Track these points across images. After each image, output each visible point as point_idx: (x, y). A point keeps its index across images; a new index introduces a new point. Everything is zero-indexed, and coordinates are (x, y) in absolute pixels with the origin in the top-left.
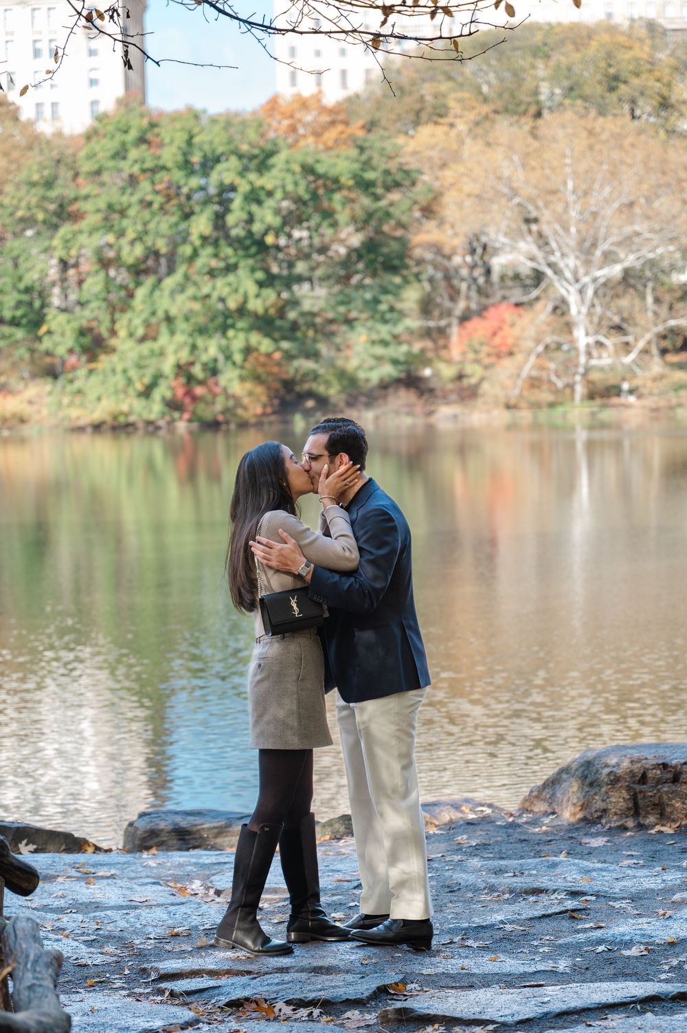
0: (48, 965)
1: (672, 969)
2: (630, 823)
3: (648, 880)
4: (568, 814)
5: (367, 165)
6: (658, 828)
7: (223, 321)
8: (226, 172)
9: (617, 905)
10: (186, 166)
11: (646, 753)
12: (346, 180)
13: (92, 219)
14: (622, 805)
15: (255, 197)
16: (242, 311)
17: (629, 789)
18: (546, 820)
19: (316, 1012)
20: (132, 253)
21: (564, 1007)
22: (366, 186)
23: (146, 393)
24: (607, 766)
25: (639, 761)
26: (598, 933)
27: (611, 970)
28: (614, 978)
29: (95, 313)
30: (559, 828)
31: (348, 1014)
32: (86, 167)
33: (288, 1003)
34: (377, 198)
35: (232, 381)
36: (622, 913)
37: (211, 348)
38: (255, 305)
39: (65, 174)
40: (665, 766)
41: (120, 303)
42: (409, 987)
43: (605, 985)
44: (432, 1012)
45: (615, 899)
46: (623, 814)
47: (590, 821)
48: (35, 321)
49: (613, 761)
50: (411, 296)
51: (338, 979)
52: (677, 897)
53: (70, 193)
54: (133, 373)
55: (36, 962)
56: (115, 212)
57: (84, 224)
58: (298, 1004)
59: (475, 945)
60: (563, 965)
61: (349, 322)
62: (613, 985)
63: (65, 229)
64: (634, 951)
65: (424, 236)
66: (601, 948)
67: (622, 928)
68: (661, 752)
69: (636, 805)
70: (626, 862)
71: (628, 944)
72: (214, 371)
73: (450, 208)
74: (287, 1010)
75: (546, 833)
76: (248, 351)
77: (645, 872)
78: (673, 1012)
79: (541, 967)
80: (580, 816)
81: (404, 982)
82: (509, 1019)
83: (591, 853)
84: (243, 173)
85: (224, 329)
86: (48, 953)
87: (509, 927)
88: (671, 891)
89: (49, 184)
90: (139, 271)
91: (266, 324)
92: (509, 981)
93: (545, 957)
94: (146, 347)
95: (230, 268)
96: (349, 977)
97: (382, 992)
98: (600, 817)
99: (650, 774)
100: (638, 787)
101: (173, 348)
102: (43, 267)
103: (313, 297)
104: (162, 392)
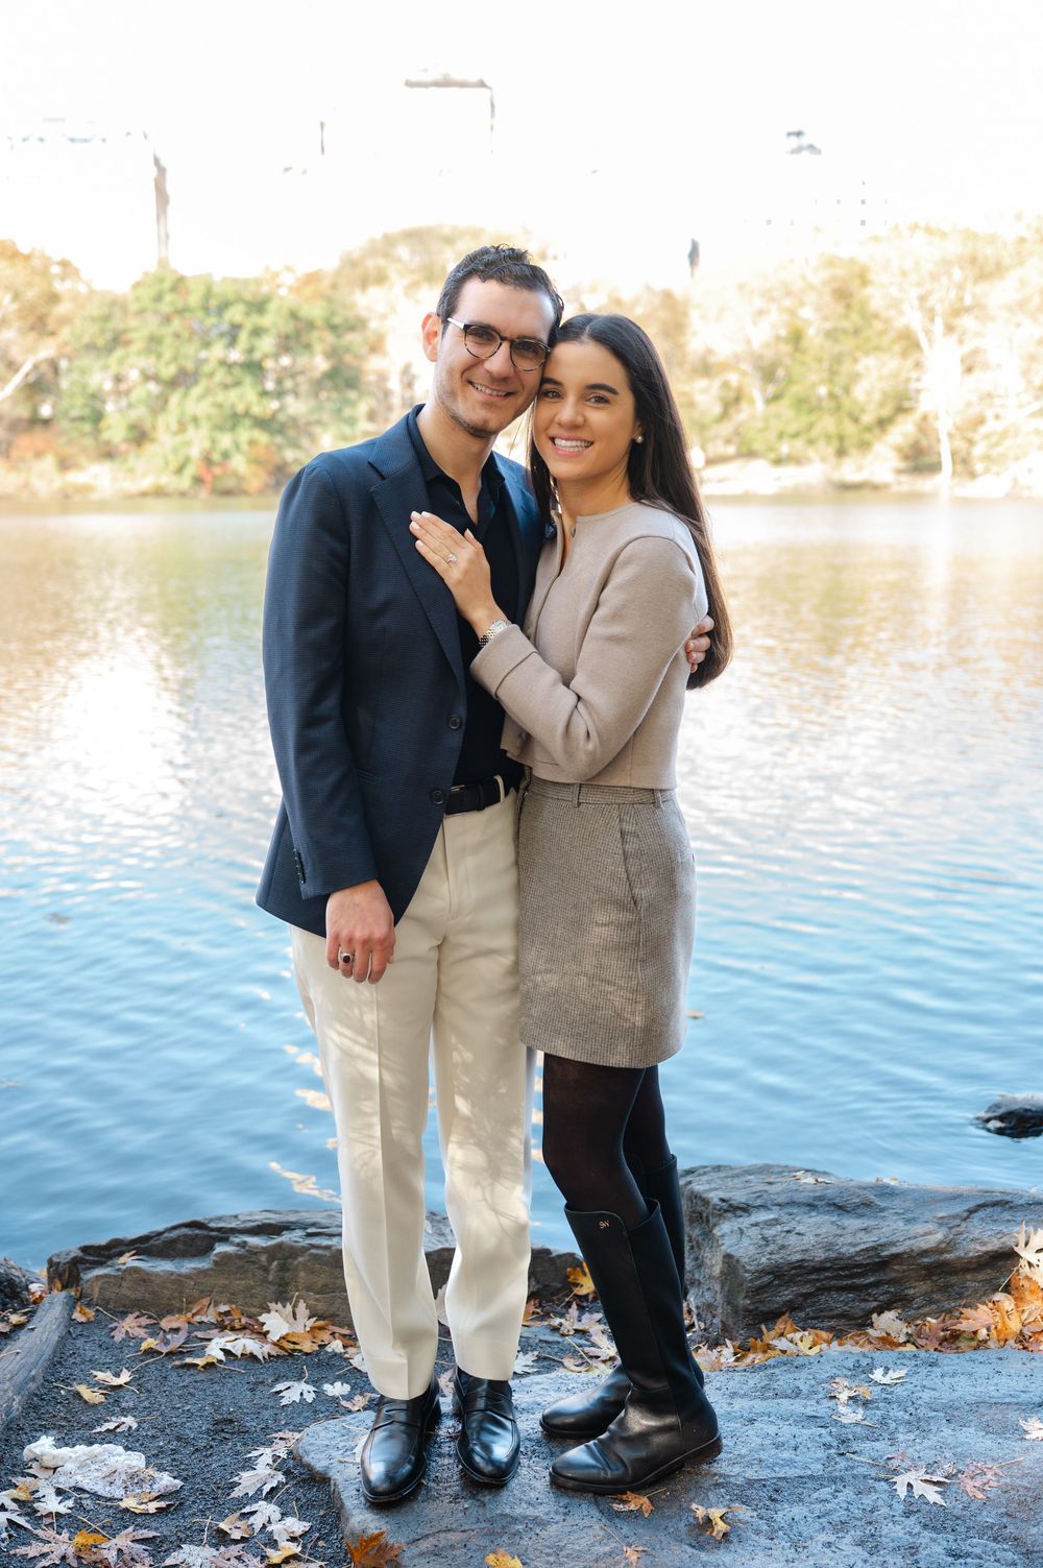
5: (333, 313)
7: (234, 420)
8: (236, 314)
10: (206, 309)
12: (319, 323)
13: (137, 346)
15: (257, 332)
16: (247, 414)
20: (169, 371)
22: (333, 328)
23: (180, 470)
29: (139, 413)
32: (133, 307)
34: (339, 336)
35: (239, 463)
37: (225, 440)
38: (256, 410)
39: (118, 313)
41: (159, 405)
48: (97, 417)
50: (363, 407)
53: (121, 326)
54: (171, 457)
56: (155, 341)
57: (134, 348)
61: (319, 422)
63: (119, 353)
65: (374, 364)
72: (226, 455)
73: (390, 345)
76: (252, 443)
84: (248, 314)
85: (233, 428)
89: (107, 318)
90: (172, 383)
91: (263, 423)
94: (180, 438)
95: (238, 384)
101: (198, 442)
102: (101, 380)
103: (296, 407)
104: (190, 471)
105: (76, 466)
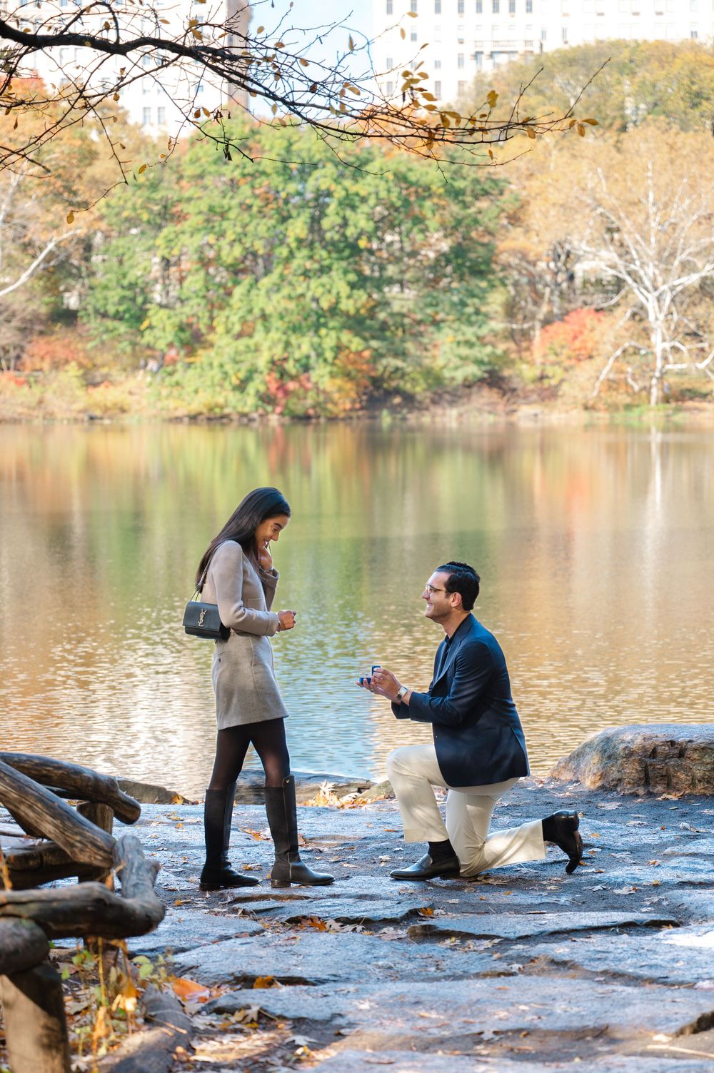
0: (148, 871)
1: (652, 904)
2: (641, 791)
3: (648, 837)
4: (589, 783)
5: (457, 174)
6: (665, 796)
7: (317, 320)
8: (322, 179)
9: (618, 856)
10: (285, 171)
11: (656, 732)
12: (437, 188)
13: (194, 221)
14: (635, 775)
15: (349, 203)
16: (334, 310)
17: (641, 762)
18: (571, 787)
19: (359, 928)
20: (232, 254)
21: (557, 928)
22: (456, 194)
23: (241, 387)
24: (623, 742)
25: (651, 738)
26: (598, 876)
27: (603, 904)
28: (605, 909)
29: (194, 309)
30: (581, 794)
31: (385, 930)
32: (190, 171)
33: (337, 920)
34: (466, 206)
35: (321, 376)
36: (621, 863)
37: (304, 345)
38: (347, 305)
39: (169, 176)
40: (672, 743)
41: (218, 301)
42: (436, 911)
43: (593, 914)
44: (451, 928)
45: (617, 851)
46: (636, 783)
47: (607, 789)
48: (138, 317)
49: (628, 737)
50: (496, 301)
51: (378, 904)
52: (668, 850)
53: (173, 195)
54: (229, 368)
55: (139, 868)
56: (215, 215)
57: (186, 225)
58: (345, 921)
59: (495, 883)
60: (563, 900)
61: (436, 323)
62: (600, 914)
63: (168, 230)
64: (624, 891)
65: (510, 243)
66: (598, 887)
67: (617, 873)
68: (670, 731)
69: (647, 775)
70: (632, 823)
71: (620, 885)
72: (306, 367)
73: (535, 216)
74: (337, 926)
75: (569, 798)
76: (339, 348)
77: (647, 831)
78: (644, 934)
79: (545, 900)
80: (599, 784)
81: (432, 907)
82: (512, 936)
83: (602, 815)
84: (339, 179)
85: (317, 327)
86: (148, 862)
87: (524, 870)
88: (665, 846)
89: (154, 186)
90: (237, 271)
91: (356, 324)
92: (518, 909)
93: (551, 894)
94: (244, 341)
95: (325, 270)
96: (388, 903)
97: (413, 914)
98: (616, 786)
99: (659, 750)
100: (649, 761)
101: (268, 345)
102: (146, 265)
103: (403, 299)
104: (256, 386)
105: (106, 380)
